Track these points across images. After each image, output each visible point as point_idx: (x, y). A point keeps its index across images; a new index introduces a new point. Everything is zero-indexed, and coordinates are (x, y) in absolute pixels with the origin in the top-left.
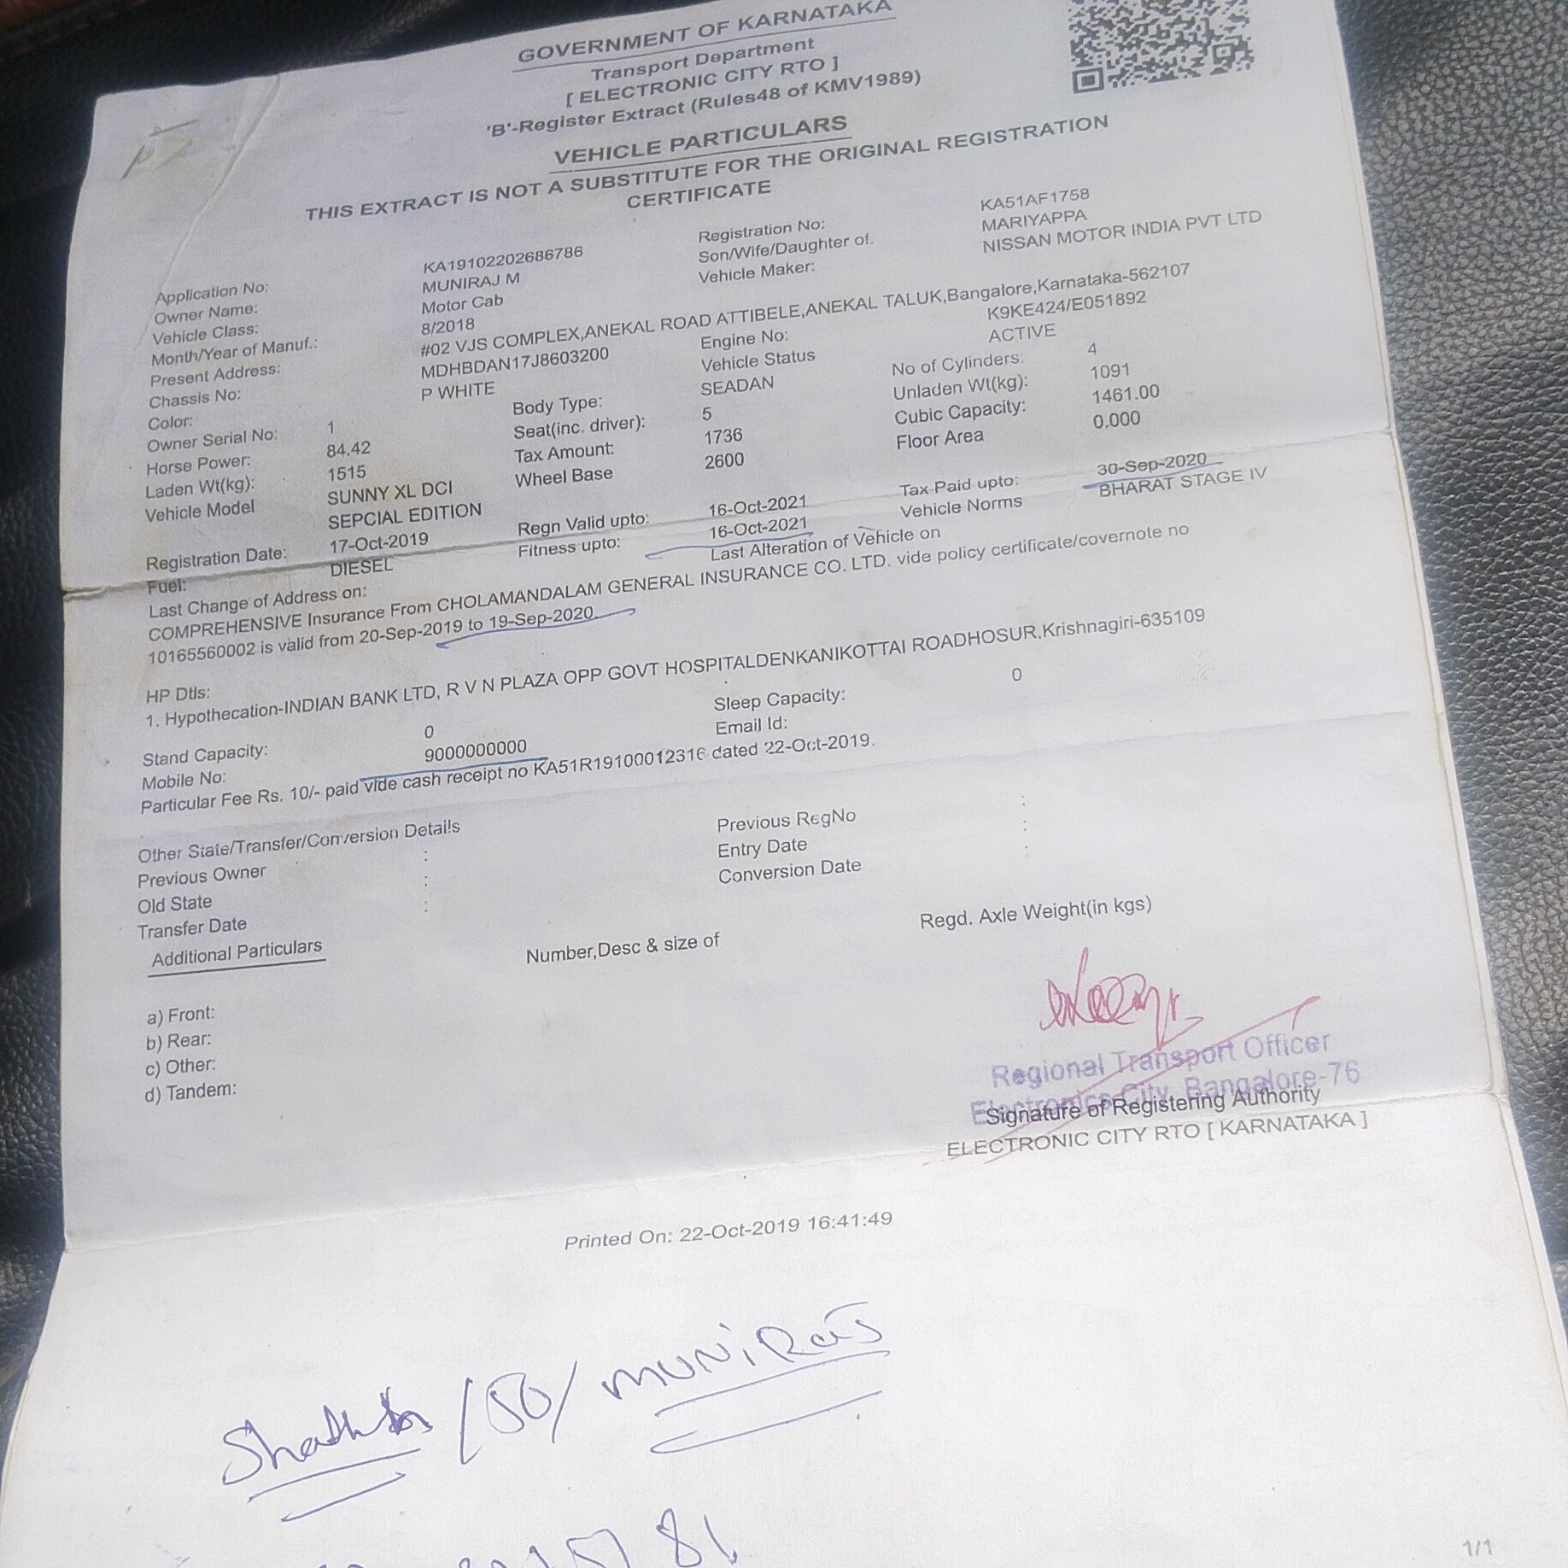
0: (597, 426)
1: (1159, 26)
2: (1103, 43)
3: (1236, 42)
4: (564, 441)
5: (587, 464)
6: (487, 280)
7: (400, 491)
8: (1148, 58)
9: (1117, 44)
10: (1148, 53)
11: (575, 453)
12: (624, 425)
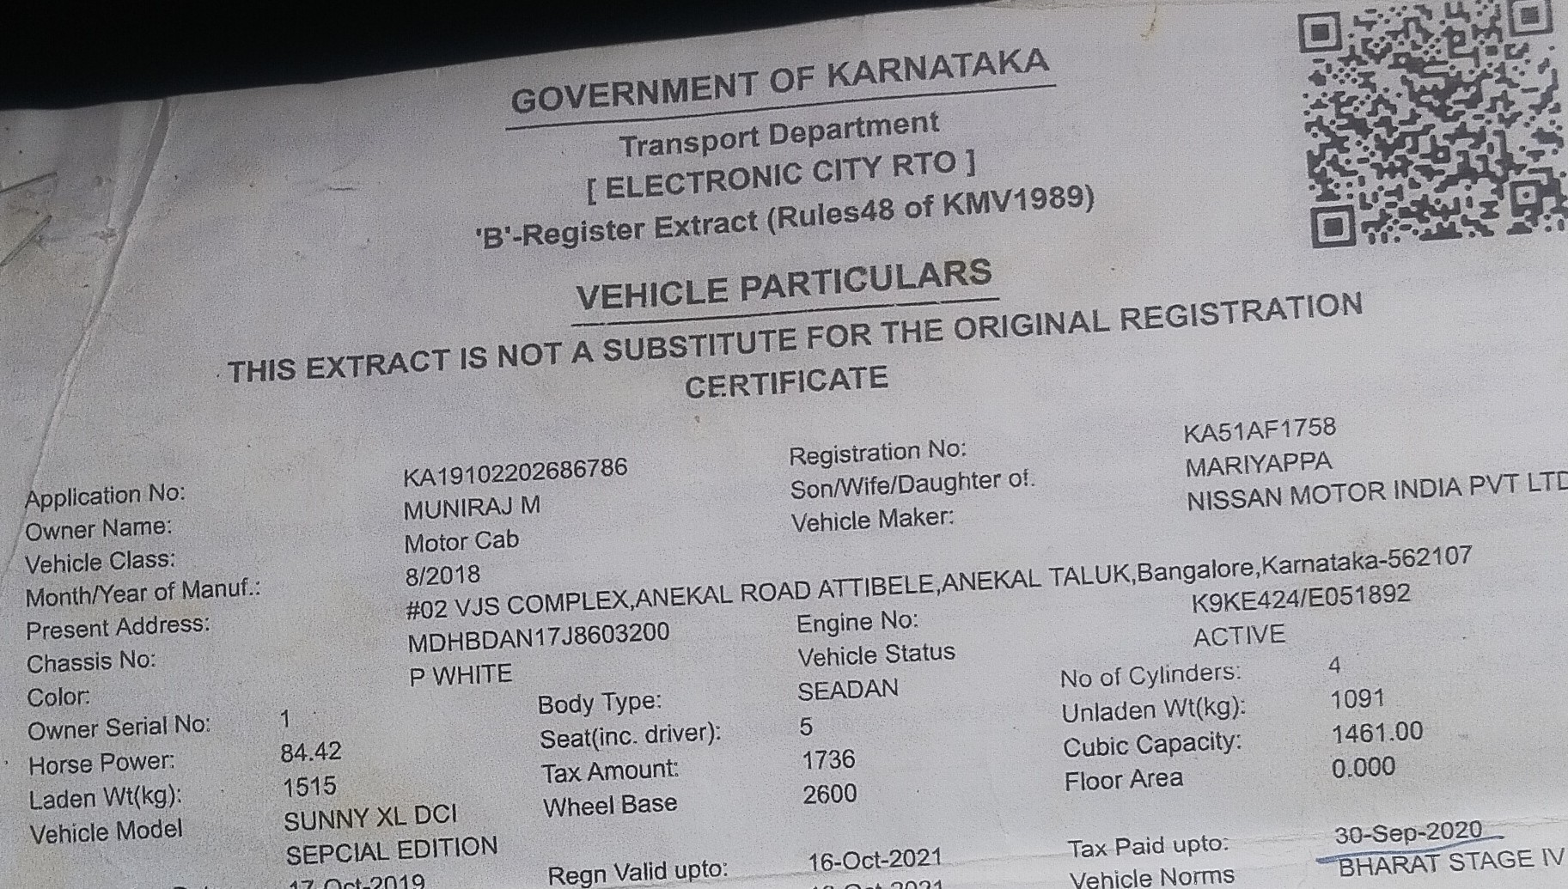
0: (655, 735)
1: (1433, 138)
2: (1354, 161)
3: (1543, 178)
4: (610, 755)
5: (643, 789)
6: (494, 505)
7: (385, 816)
8: (1418, 195)
9: (1373, 166)
10: (1419, 186)
11: (625, 773)
12: (692, 735)
